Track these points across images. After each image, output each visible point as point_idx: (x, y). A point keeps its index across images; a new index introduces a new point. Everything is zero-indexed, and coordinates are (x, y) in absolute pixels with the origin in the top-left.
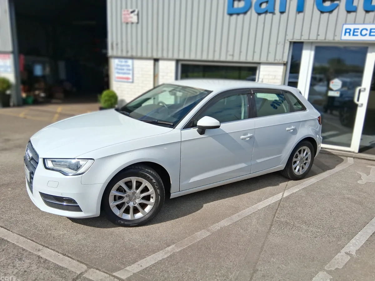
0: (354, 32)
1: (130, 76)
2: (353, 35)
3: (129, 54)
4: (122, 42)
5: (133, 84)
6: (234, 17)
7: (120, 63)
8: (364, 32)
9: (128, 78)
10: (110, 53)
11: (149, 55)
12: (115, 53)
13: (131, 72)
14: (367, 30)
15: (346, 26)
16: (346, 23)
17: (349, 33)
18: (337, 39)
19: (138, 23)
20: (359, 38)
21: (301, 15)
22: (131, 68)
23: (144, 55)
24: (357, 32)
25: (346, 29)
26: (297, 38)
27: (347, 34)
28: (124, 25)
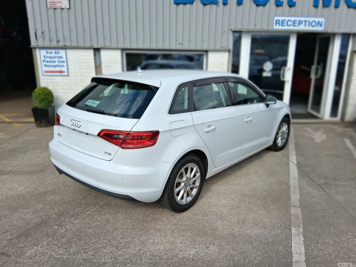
0: (282, 23)
1: (64, 69)
2: (282, 25)
3: (61, 44)
4: (49, 30)
5: (68, 78)
6: (181, 6)
7: (48, 55)
8: (289, 23)
9: (61, 72)
10: (33, 43)
11: (88, 44)
12: (41, 43)
13: (65, 64)
14: (291, 21)
15: (276, 18)
16: (276, 16)
17: (279, 23)
18: (270, 28)
19: (69, 9)
20: (286, 28)
21: (241, 7)
22: (64, 59)
23: (81, 44)
24: (284, 23)
25: (276, 21)
26: (239, 28)
27: (278, 25)
28: (51, 11)
